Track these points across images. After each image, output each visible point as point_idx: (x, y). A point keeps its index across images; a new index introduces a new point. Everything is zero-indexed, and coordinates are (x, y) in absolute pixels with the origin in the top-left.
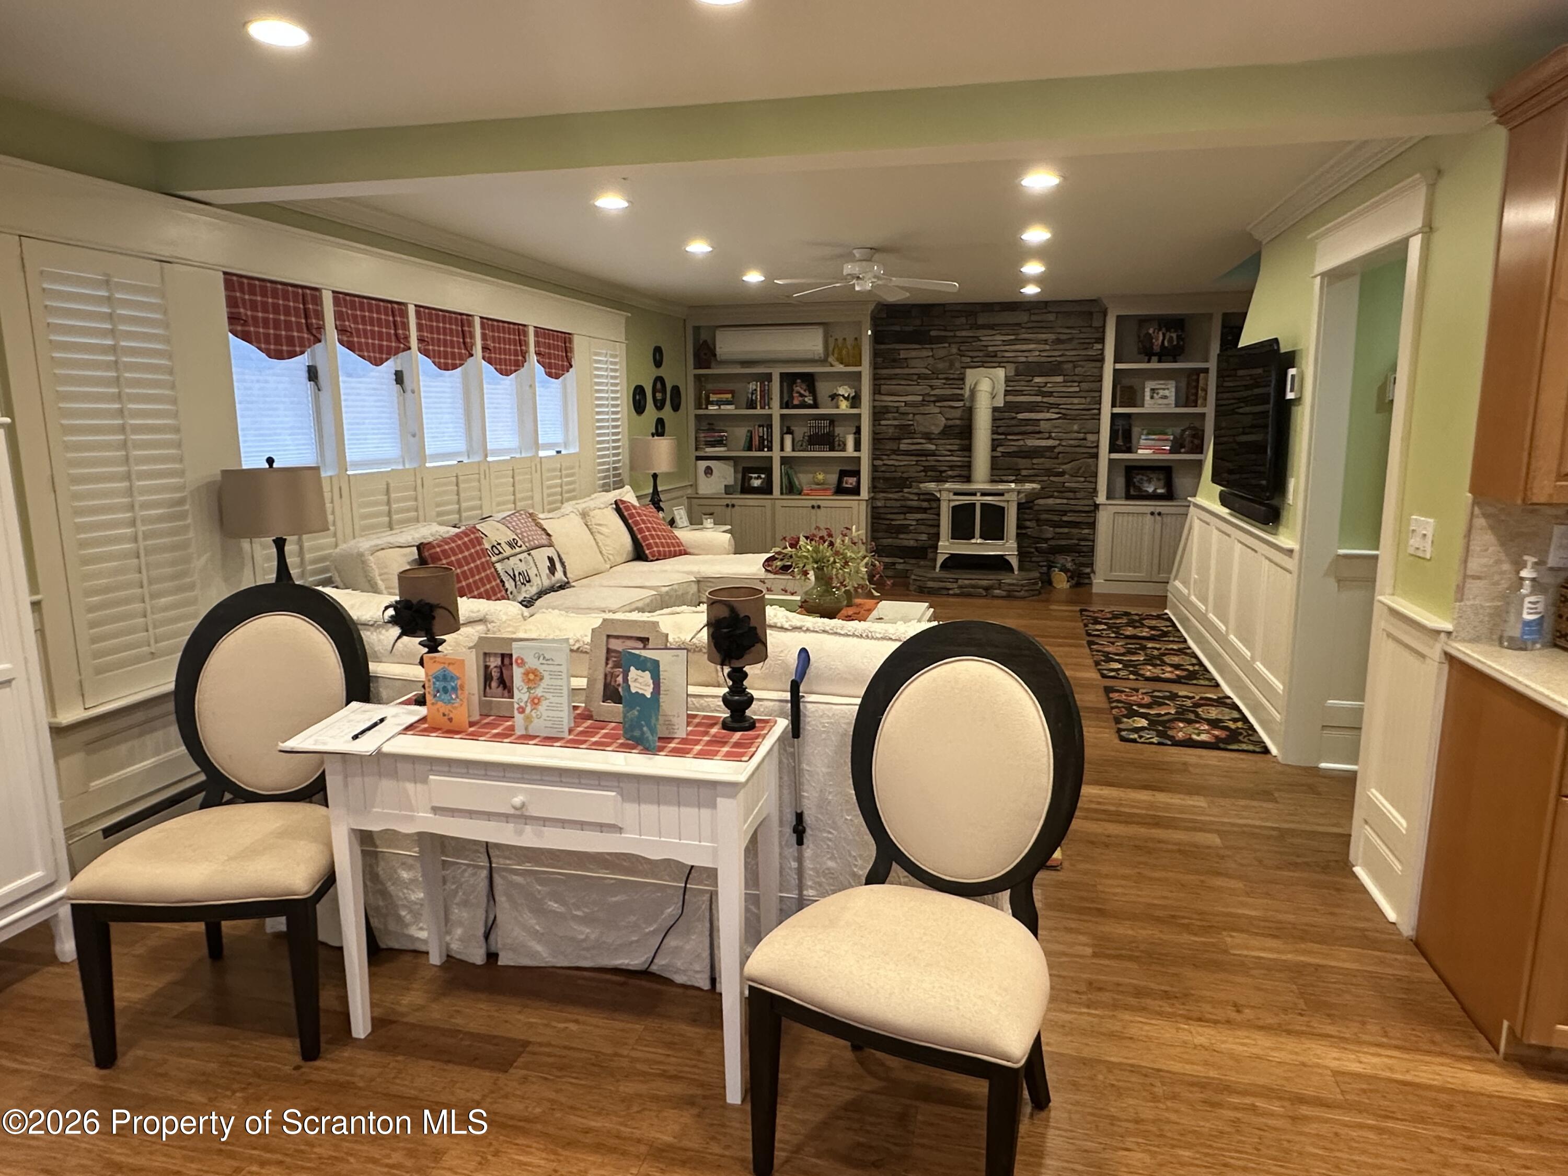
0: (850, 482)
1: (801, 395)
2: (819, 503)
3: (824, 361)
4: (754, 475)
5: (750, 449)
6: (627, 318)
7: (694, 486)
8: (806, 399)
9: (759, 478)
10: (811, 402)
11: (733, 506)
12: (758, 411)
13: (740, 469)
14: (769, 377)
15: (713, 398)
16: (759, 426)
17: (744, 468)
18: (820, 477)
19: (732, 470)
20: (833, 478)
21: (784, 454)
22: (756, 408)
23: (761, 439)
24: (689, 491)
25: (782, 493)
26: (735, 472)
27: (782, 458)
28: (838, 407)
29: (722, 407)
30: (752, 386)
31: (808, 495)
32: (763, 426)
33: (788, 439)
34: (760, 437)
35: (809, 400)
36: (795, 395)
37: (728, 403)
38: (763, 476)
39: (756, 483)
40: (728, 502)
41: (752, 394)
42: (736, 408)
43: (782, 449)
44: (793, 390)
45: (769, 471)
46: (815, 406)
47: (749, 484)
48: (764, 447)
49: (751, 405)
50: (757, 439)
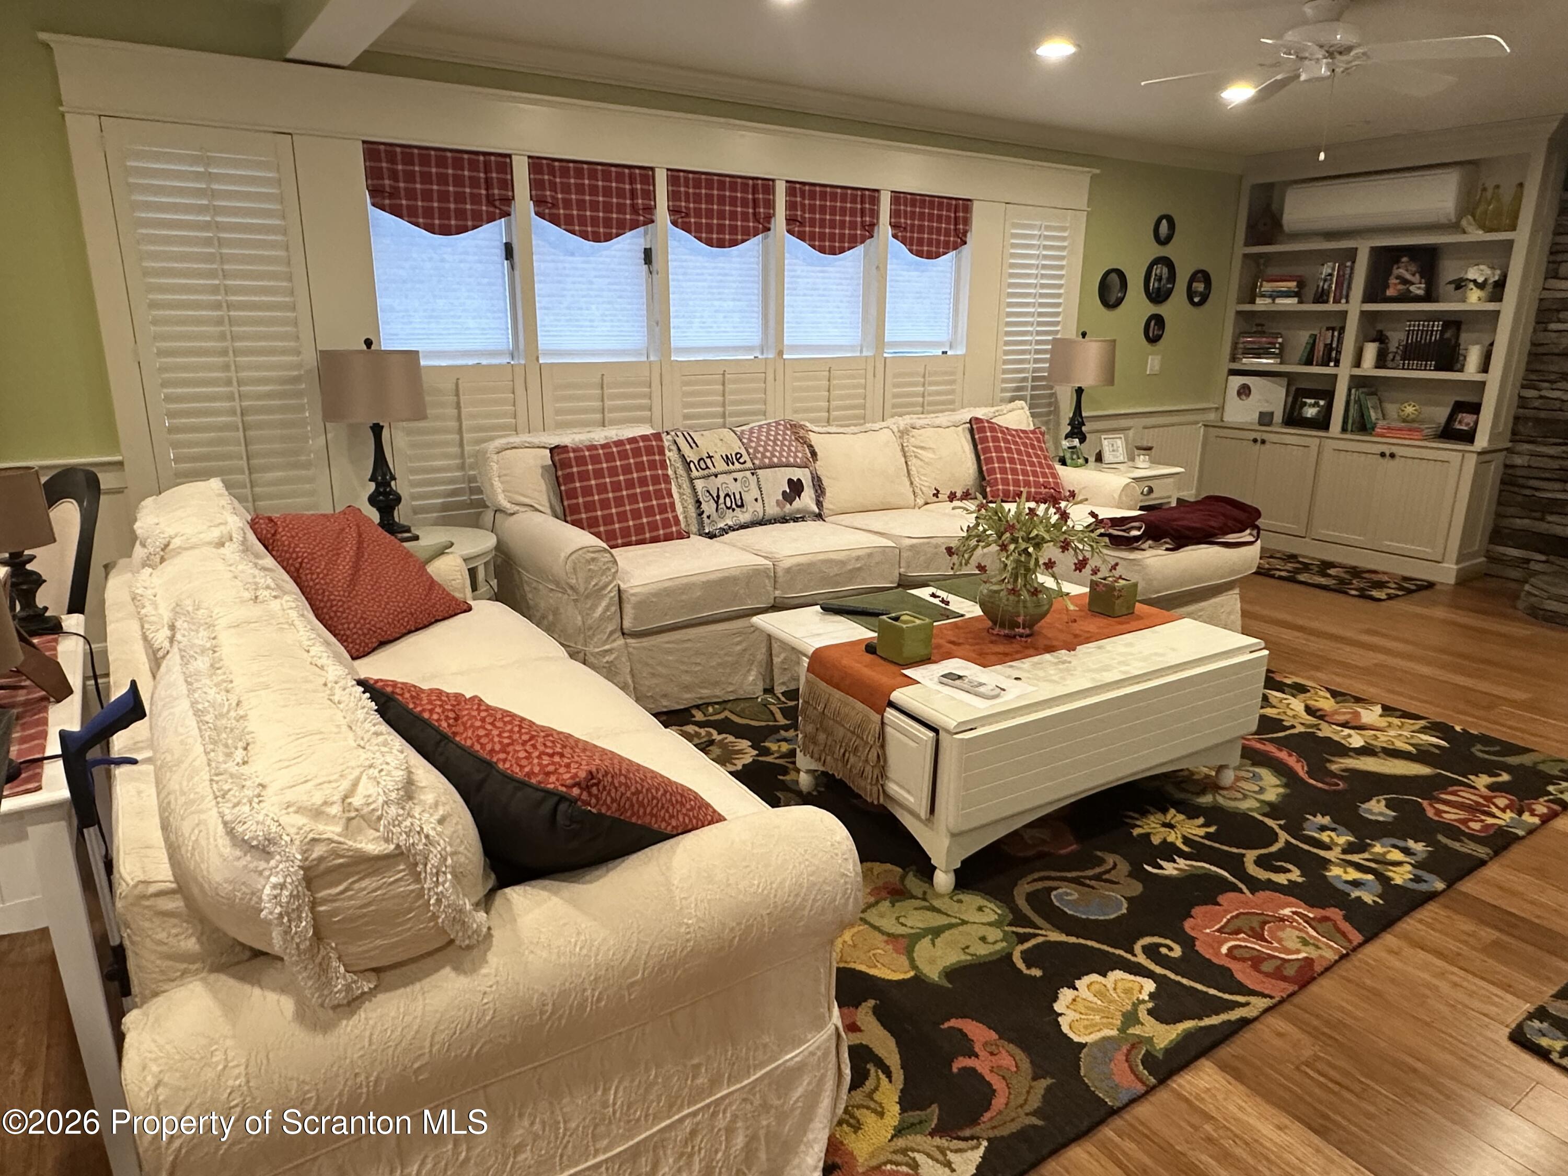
0: (1464, 421)
1: (1405, 282)
2: (1394, 449)
3: (1455, 227)
4: (1309, 401)
5: (1309, 362)
6: (1094, 178)
7: (1221, 409)
8: (1412, 288)
9: (1316, 405)
10: (1421, 292)
11: (1263, 442)
12: (1330, 307)
13: (1293, 391)
14: (1352, 254)
15: (1267, 287)
16: (1328, 329)
17: (1298, 390)
18: (1410, 410)
19: (1284, 391)
20: (1441, 414)
21: (1357, 372)
22: (1327, 302)
23: (1329, 348)
24: (1212, 416)
25: (1344, 430)
26: (1287, 395)
27: (1353, 378)
28: (1464, 300)
29: (1278, 301)
30: (1326, 270)
31: (1382, 436)
32: (1333, 329)
33: (1371, 351)
34: (1326, 345)
35: (1418, 289)
36: (1393, 281)
37: (1287, 294)
38: (1322, 403)
39: (1310, 412)
40: (1258, 436)
41: (1325, 280)
42: (1300, 302)
43: (1358, 363)
44: (1389, 273)
45: (1329, 395)
46: (1429, 297)
47: (1300, 413)
48: (1330, 360)
49: (1321, 297)
50: (1320, 347)
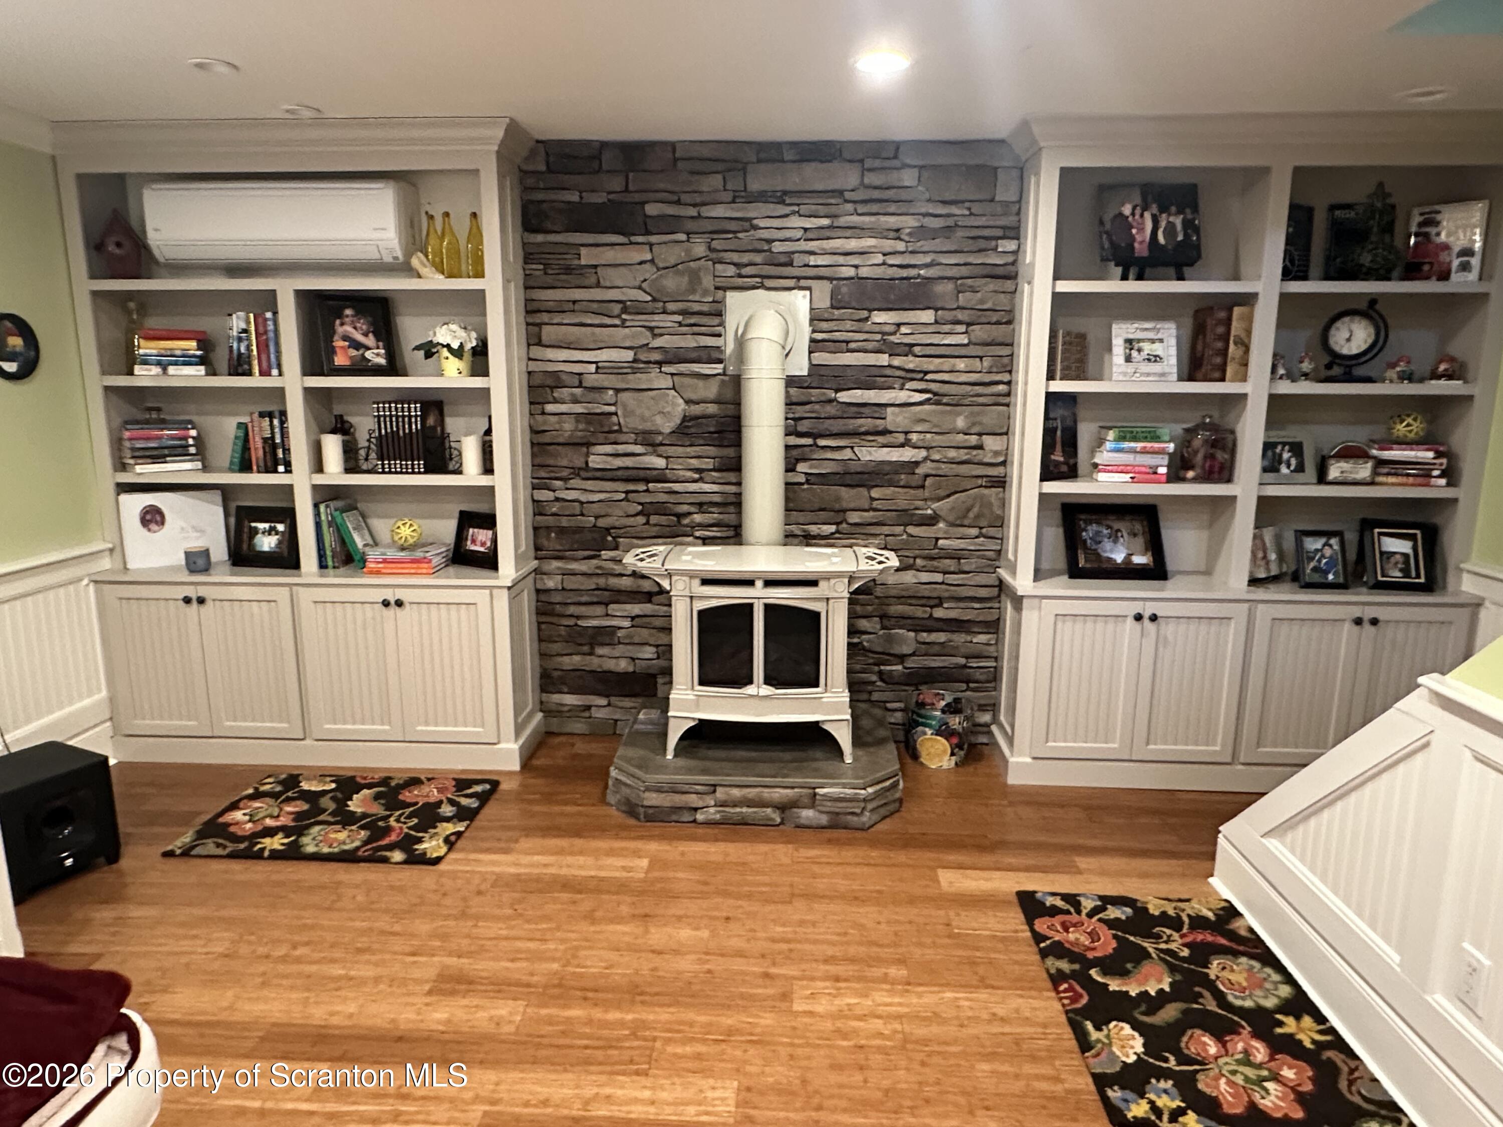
0: (478, 540)
1: (357, 345)
2: (400, 594)
3: (405, 269)
4: (262, 526)
5: (245, 466)
7: (118, 550)
8: (369, 354)
9: (271, 531)
10: (382, 361)
11: (201, 601)
12: (256, 381)
13: (233, 511)
14: (269, 300)
15: (146, 348)
16: (262, 415)
17: (239, 508)
18: (405, 532)
19: (220, 510)
20: (447, 529)
21: (319, 480)
22: (249, 373)
23: (269, 442)
24: (106, 563)
25: (322, 566)
26: (227, 515)
27: (316, 489)
28: (440, 373)
29: (172, 370)
30: (237, 322)
31: (378, 573)
32: (271, 415)
33: (332, 446)
34: (265, 440)
35: (376, 356)
36: (339, 343)
37: (187, 361)
38: (281, 527)
39: (267, 543)
40: (191, 592)
41: (240, 340)
42: (208, 374)
43: (318, 467)
44: (330, 333)
45: (288, 515)
46: (393, 368)
47: (251, 545)
48: (276, 463)
49: (240, 366)
50: (257, 444)
